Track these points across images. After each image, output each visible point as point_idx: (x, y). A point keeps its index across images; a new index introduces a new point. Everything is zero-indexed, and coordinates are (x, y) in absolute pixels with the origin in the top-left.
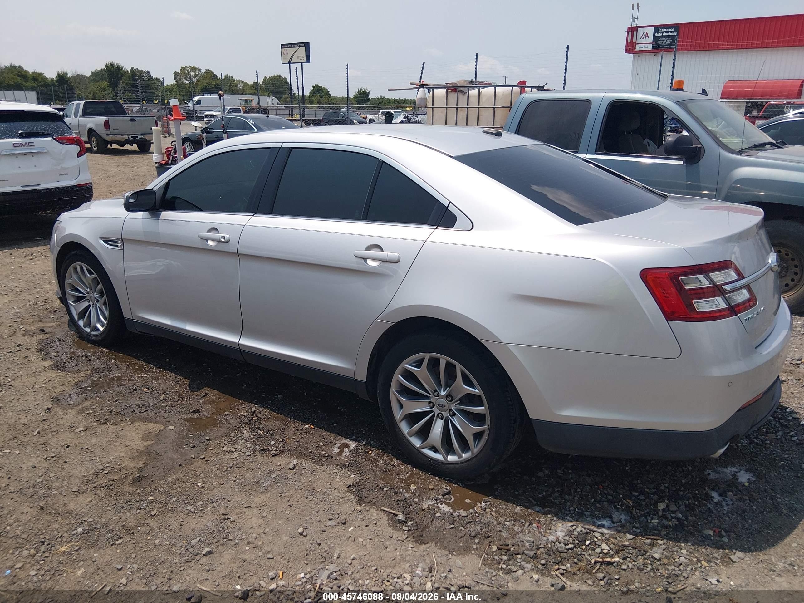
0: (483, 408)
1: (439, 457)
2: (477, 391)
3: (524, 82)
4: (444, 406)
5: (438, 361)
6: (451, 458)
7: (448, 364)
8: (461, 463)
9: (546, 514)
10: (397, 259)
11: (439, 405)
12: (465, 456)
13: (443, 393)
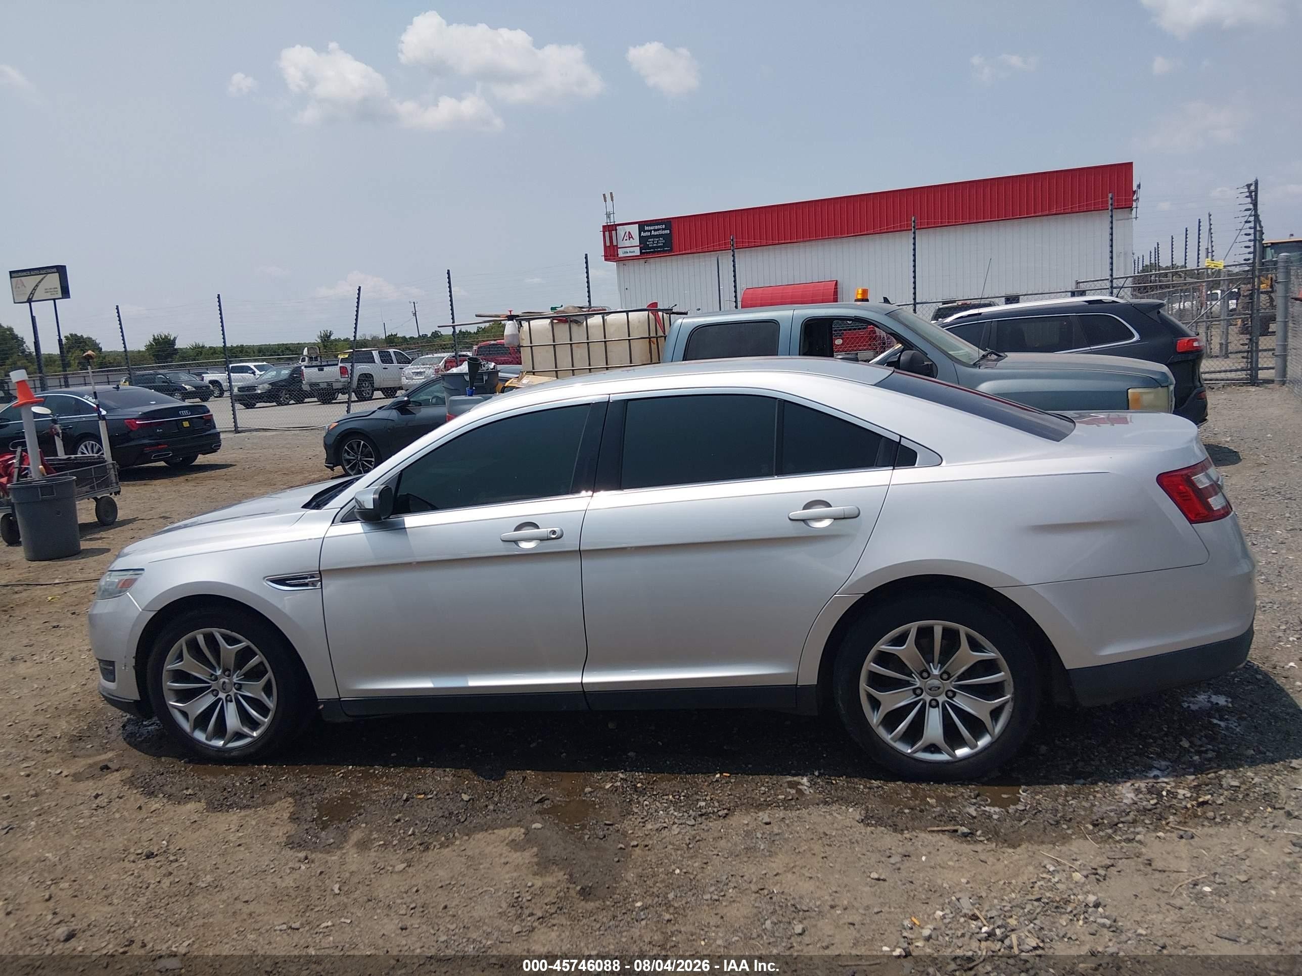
0: (1003, 673)
1: (944, 757)
2: (993, 654)
3: (655, 304)
4: (939, 688)
5: (930, 630)
6: (962, 752)
7: (946, 630)
8: (976, 754)
9: (1096, 783)
10: (857, 512)
11: (930, 689)
12: (982, 743)
13: (936, 672)
